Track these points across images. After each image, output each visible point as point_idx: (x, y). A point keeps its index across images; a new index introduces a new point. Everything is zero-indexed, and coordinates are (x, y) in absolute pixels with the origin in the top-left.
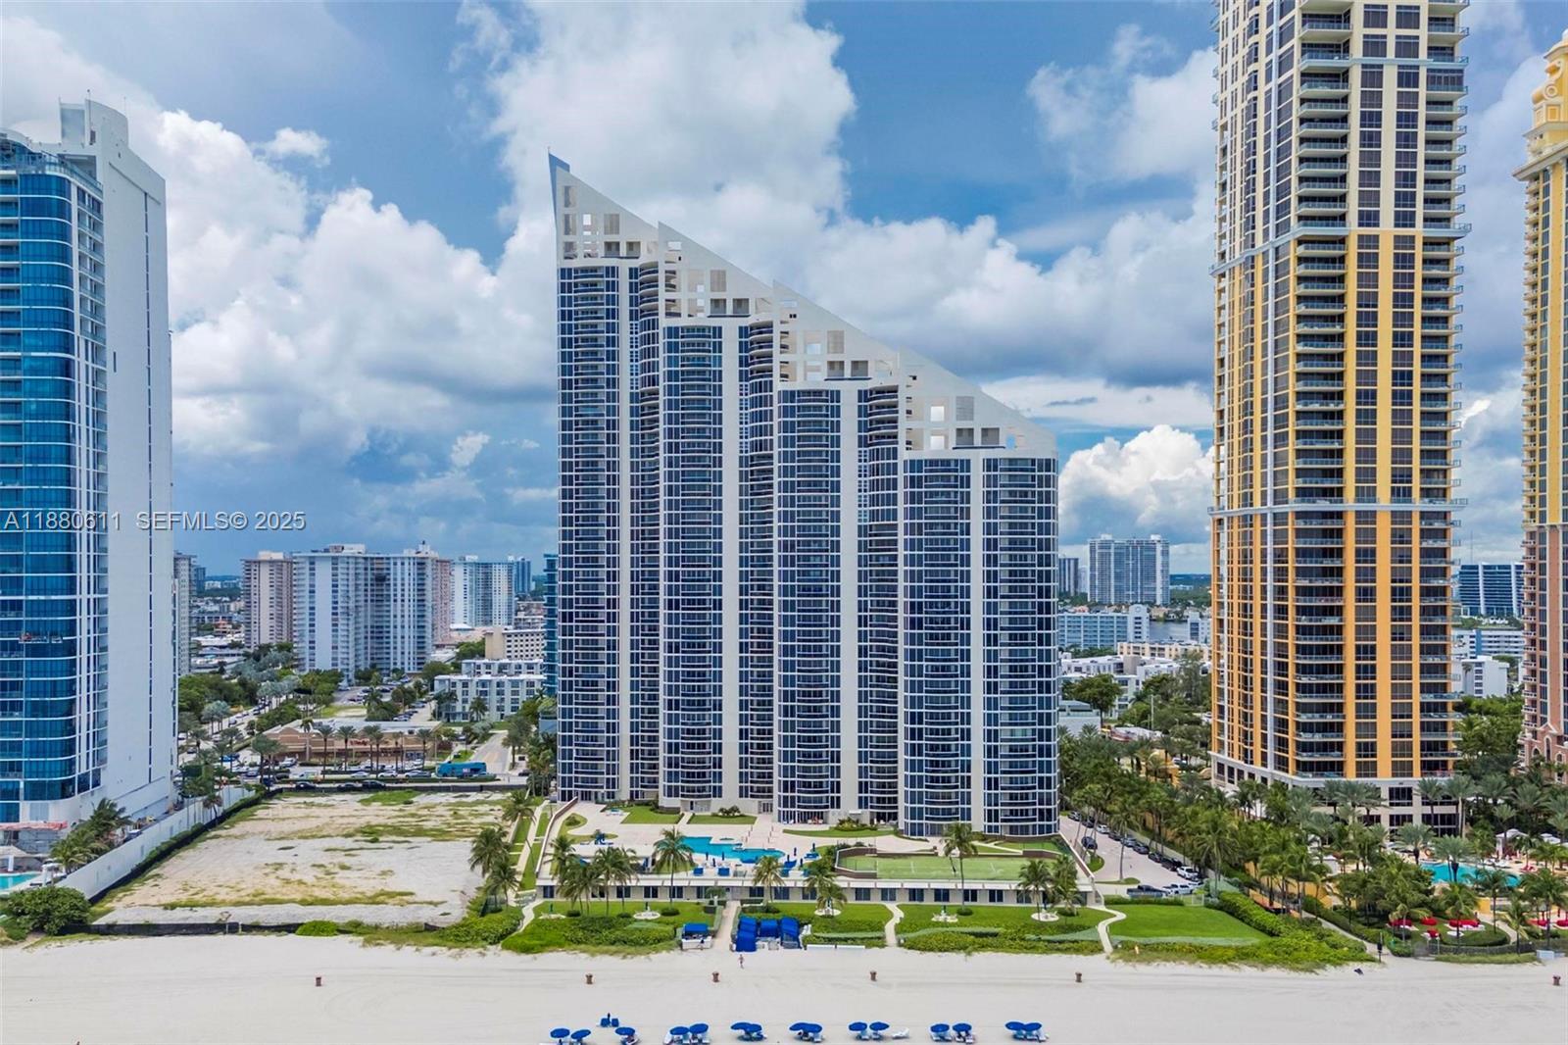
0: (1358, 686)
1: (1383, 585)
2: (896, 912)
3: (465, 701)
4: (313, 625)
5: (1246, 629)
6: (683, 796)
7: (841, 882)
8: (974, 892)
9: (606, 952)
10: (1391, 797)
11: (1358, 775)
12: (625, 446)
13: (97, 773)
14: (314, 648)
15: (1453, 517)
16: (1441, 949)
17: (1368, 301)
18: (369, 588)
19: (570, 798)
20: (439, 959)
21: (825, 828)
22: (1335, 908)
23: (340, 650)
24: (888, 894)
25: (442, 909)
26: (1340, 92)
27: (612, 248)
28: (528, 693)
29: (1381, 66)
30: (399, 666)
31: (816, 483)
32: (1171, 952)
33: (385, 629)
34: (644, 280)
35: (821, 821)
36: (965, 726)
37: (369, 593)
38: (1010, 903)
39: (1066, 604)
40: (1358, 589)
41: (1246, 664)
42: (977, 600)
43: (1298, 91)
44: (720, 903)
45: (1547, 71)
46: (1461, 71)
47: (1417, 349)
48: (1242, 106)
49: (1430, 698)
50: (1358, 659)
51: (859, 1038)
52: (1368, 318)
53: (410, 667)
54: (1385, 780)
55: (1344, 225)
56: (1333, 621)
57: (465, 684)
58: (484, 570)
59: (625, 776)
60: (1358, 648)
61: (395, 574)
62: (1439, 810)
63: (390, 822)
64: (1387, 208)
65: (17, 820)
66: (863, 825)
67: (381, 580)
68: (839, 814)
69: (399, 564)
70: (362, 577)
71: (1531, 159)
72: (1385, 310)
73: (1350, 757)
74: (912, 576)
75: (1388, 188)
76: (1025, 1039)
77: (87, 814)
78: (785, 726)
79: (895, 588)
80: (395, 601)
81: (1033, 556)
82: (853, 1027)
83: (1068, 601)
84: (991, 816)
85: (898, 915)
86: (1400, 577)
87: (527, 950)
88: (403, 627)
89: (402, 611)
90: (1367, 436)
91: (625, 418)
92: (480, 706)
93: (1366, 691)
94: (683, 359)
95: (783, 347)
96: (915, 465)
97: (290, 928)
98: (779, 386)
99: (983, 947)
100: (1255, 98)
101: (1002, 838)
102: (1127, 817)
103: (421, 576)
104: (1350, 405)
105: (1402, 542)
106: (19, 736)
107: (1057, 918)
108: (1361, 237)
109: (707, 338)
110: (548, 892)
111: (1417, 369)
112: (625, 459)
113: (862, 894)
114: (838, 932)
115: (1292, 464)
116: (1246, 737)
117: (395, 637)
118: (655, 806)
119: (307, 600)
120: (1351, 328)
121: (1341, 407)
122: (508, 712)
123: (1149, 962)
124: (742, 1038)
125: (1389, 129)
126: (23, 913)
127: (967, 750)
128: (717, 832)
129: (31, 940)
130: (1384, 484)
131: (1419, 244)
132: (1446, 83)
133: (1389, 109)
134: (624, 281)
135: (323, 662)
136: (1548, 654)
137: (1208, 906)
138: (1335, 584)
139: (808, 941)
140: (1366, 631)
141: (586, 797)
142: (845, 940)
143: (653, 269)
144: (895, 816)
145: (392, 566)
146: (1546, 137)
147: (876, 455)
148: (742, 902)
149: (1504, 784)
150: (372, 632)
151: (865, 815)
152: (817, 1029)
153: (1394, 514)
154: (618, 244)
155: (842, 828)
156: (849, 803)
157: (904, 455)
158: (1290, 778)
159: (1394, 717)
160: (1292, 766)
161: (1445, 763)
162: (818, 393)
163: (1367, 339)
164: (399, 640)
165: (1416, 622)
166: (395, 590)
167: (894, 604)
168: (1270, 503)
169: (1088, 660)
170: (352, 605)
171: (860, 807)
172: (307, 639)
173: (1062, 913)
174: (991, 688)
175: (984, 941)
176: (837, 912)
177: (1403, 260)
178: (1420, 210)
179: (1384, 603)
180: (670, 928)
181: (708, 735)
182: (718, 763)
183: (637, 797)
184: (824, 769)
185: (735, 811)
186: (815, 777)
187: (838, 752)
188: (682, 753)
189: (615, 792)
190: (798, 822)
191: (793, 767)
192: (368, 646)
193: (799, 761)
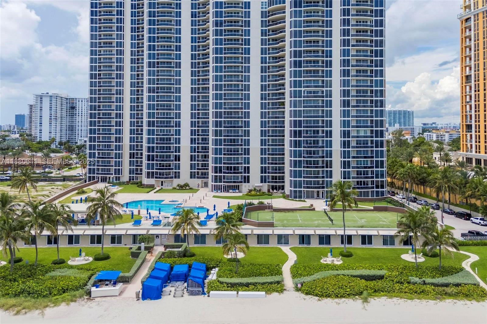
2: (290, 255)
4: (41, 123)
6: (156, 178)
7: (245, 230)
8: (350, 237)
14: (41, 133)
18: (68, 110)
21: (240, 194)
24: (283, 239)
33: (74, 127)
35: (237, 191)
36: (329, 129)
37: (68, 112)
38: (378, 245)
42: (336, 49)
44: (146, 248)
59: (126, 167)
61: (79, 105)
66: (263, 193)
67: (73, 108)
68: (249, 186)
69: (80, 101)
70: (65, 105)
80: (79, 116)
85: (292, 258)
88: (82, 126)
89: (82, 120)
99: (376, 291)
113: (263, 239)
117: (78, 130)
118: (140, 184)
119: (39, 113)
127: (330, 144)
135: (45, 138)
141: (103, 179)
142: (247, 285)
144: (283, 188)
145: (77, 102)
148: (167, 247)
150: (69, 128)
151: (265, 187)
155: (250, 194)
164: (80, 131)
166: (79, 111)
167: (283, 57)
170: (59, 116)
171: (262, 182)
172: (38, 129)
174: (345, 104)
176: (240, 255)
181: (172, 142)
182: (178, 158)
183: (133, 180)
184: (240, 159)
185: (187, 186)
186: (234, 164)
187: (249, 149)
188: (156, 152)
189: (119, 177)
190: (224, 191)
191: (221, 158)
192: (68, 133)
193: (225, 154)
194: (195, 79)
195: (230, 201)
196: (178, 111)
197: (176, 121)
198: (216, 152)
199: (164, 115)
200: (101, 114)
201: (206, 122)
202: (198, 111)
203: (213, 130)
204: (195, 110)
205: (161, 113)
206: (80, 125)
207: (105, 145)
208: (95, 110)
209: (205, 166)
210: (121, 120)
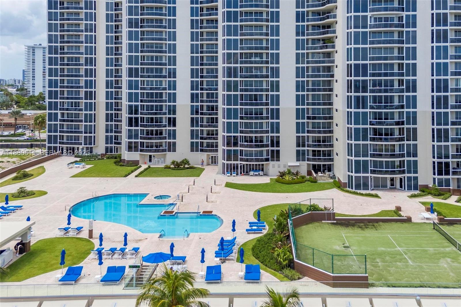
4: (34, 77)
6: (141, 151)
14: (34, 87)
21: (265, 180)
35: (261, 173)
59: (101, 135)
66: (303, 177)
68: (279, 167)
78: (229, 86)
84: (441, 169)
118: (119, 161)
151: (303, 167)
155: (283, 180)
171: (298, 160)
172: (31, 83)
181: (164, 99)
182: (173, 122)
183: (111, 151)
184: (264, 125)
185: (185, 164)
186: (256, 132)
187: (278, 110)
188: (141, 114)
189: (91, 148)
190: (241, 173)
191: (236, 124)
193: (242, 118)
194: (197, 8)
196: (172, 55)
197: (170, 69)
198: (229, 114)
199: (152, 60)
200: (66, 60)
201: (212, 70)
202: (202, 55)
203: (224, 81)
204: (197, 53)
205: (148, 57)
207: (72, 102)
208: (56, 53)
209: (213, 135)
210: (93, 67)
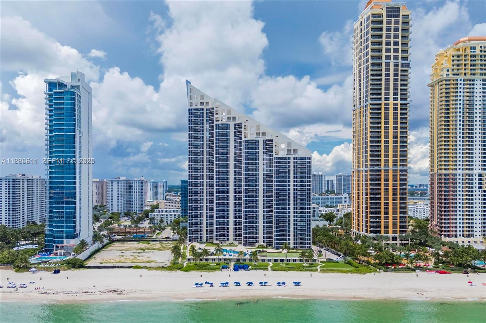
0: (384, 212)
1: (391, 188)
2: (271, 264)
3: (157, 220)
4: (112, 200)
5: (359, 198)
6: (219, 240)
7: (259, 258)
8: (290, 260)
9: (204, 271)
10: (392, 239)
11: (384, 234)
12: (205, 153)
13: (79, 233)
14: (112, 206)
15: (408, 171)
16: (395, 270)
17: (387, 119)
18: (127, 189)
19: (191, 241)
20: (167, 273)
21: (255, 247)
22: (374, 263)
23: (120, 207)
24: (269, 260)
25: (164, 264)
26: (380, 68)
27: (202, 103)
28: (175, 217)
29: (390, 62)
30: (135, 211)
31: (253, 163)
32: (333, 271)
33: (132, 201)
34: (210, 112)
36: (289, 222)
37: (127, 191)
38: (298, 262)
39: (328, 194)
40: (384, 188)
41: (359, 207)
43: (370, 68)
44: (230, 262)
45: (435, 60)
46: (409, 63)
47: (399, 130)
48: (358, 69)
49: (402, 215)
50: (384, 205)
51: (261, 285)
52: (387, 123)
53: (139, 212)
54: (391, 235)
55: (381, 100)
56: (378, 196)
57: (157, 215)
58: (156, 184)
59: (205, 236)
60: (384, 203)
61: (134, 185)
62: (403, 242)
63: (146, 247)
64: (391, 96)
65: (63, 244)
66: (264, 246)
67: (130, 187)
68: (258, 244)
69: (135, 182)
70: (125, 186)
71: (431, 82)
72: (391, 121)
73: (382, 229)
74: (276, 186)
75: (391, 92)
76: (297, 285)
77: (79, 242)
78: (245, 223)
79: (272, 189)
80: (134, 193)
81: (306, 181)
82: (260, 283)
83: (329, 193)
84: (295, 244)
86: (395, 185)
87: (186, 271)
88: (137, 200)
89: (137, 196)
90: (387, 151)
91: (205, 146)
92: (162, 221)
93: (386, 213)
94: (220, 132)
95: (245, 129)
96: (277, 158)
97: (131, 267)
98: (244, 139)
99: (290, 270)
100: (361, 68)
101: (298, 249)
102: (327, 243)
103: (142, 185)
104: (382, 144)
105: (395, 177)
106: (63, 224)
107: (308, 265)
108: (385, 103)
109: (226, 127)
110: (189, 260)
111: (399, 135)
112: (205, 156)
113: (263, 260)
114: (257, 268)
115: (369, 158)
116: (359, 225)
118: (212, 243)
119: (110, 192)
120: (383, 125)
121: (380, 144)
122: (169, 223)
123: (327, 273)
124: (236, 285)
125: (392, 77)
126: (70, 263)
127: (289, 228)
128: (228, 248)
129: (72, 269)
130: (391, 163)
131: (399, 105)
132: (406, 66)
133: (392, 73)
134: (205, 112)
135: (115, 210)
136: (434, 204)
137: (344, 263)
138: (379, 187)
139: (250, 269)
140: (386, 199)
141: (195, 241)
142: (259, 269)
143: (213, 109)
144: (272, 245)
145: (133, 183)
146: (434, 76)
147: (268, 156)
148: (235, 262)
149: (418, 235)
150: (128, 202)
151: (265, 244)
152: (252, 283)
153: (393, 170)
154: (203, 102)
155: (259, 247)
156: (261, 242)
157: (274, 156)
158: (368, 234)
159: (393, 219)
160: (369, 232)
161: (406, 231)
162: (253, 140)
163: (387, 128)
164: (135, 204)
165: (399, 196)
166: (134, 190)
167: (272, 192)
168: (364, 168)
169: (329, 209)
170: (123, 194)
171: (264, 242)
172: (110, 204)
173: (309, 264)
174: (295, 213)
175: (291, 269)
176: (257, 264)
177: (395, 109)
178: (399, 97)
179: (391, 192)
180: (219, 267)
182: (228, 232)
183: (209, 241)
185: (233, 244)
186: (252, 235)
187: (258, 229)
188: (219, 229)
190: (249, 246)
192: (127, 205)
193: (248, 231)
195: (253, 249)
197: (227, 216)
206: (135, 199)
